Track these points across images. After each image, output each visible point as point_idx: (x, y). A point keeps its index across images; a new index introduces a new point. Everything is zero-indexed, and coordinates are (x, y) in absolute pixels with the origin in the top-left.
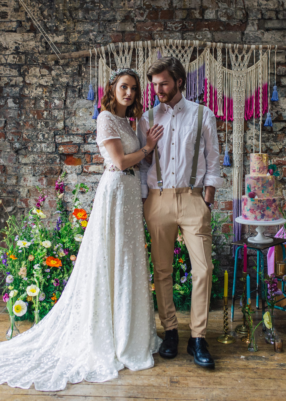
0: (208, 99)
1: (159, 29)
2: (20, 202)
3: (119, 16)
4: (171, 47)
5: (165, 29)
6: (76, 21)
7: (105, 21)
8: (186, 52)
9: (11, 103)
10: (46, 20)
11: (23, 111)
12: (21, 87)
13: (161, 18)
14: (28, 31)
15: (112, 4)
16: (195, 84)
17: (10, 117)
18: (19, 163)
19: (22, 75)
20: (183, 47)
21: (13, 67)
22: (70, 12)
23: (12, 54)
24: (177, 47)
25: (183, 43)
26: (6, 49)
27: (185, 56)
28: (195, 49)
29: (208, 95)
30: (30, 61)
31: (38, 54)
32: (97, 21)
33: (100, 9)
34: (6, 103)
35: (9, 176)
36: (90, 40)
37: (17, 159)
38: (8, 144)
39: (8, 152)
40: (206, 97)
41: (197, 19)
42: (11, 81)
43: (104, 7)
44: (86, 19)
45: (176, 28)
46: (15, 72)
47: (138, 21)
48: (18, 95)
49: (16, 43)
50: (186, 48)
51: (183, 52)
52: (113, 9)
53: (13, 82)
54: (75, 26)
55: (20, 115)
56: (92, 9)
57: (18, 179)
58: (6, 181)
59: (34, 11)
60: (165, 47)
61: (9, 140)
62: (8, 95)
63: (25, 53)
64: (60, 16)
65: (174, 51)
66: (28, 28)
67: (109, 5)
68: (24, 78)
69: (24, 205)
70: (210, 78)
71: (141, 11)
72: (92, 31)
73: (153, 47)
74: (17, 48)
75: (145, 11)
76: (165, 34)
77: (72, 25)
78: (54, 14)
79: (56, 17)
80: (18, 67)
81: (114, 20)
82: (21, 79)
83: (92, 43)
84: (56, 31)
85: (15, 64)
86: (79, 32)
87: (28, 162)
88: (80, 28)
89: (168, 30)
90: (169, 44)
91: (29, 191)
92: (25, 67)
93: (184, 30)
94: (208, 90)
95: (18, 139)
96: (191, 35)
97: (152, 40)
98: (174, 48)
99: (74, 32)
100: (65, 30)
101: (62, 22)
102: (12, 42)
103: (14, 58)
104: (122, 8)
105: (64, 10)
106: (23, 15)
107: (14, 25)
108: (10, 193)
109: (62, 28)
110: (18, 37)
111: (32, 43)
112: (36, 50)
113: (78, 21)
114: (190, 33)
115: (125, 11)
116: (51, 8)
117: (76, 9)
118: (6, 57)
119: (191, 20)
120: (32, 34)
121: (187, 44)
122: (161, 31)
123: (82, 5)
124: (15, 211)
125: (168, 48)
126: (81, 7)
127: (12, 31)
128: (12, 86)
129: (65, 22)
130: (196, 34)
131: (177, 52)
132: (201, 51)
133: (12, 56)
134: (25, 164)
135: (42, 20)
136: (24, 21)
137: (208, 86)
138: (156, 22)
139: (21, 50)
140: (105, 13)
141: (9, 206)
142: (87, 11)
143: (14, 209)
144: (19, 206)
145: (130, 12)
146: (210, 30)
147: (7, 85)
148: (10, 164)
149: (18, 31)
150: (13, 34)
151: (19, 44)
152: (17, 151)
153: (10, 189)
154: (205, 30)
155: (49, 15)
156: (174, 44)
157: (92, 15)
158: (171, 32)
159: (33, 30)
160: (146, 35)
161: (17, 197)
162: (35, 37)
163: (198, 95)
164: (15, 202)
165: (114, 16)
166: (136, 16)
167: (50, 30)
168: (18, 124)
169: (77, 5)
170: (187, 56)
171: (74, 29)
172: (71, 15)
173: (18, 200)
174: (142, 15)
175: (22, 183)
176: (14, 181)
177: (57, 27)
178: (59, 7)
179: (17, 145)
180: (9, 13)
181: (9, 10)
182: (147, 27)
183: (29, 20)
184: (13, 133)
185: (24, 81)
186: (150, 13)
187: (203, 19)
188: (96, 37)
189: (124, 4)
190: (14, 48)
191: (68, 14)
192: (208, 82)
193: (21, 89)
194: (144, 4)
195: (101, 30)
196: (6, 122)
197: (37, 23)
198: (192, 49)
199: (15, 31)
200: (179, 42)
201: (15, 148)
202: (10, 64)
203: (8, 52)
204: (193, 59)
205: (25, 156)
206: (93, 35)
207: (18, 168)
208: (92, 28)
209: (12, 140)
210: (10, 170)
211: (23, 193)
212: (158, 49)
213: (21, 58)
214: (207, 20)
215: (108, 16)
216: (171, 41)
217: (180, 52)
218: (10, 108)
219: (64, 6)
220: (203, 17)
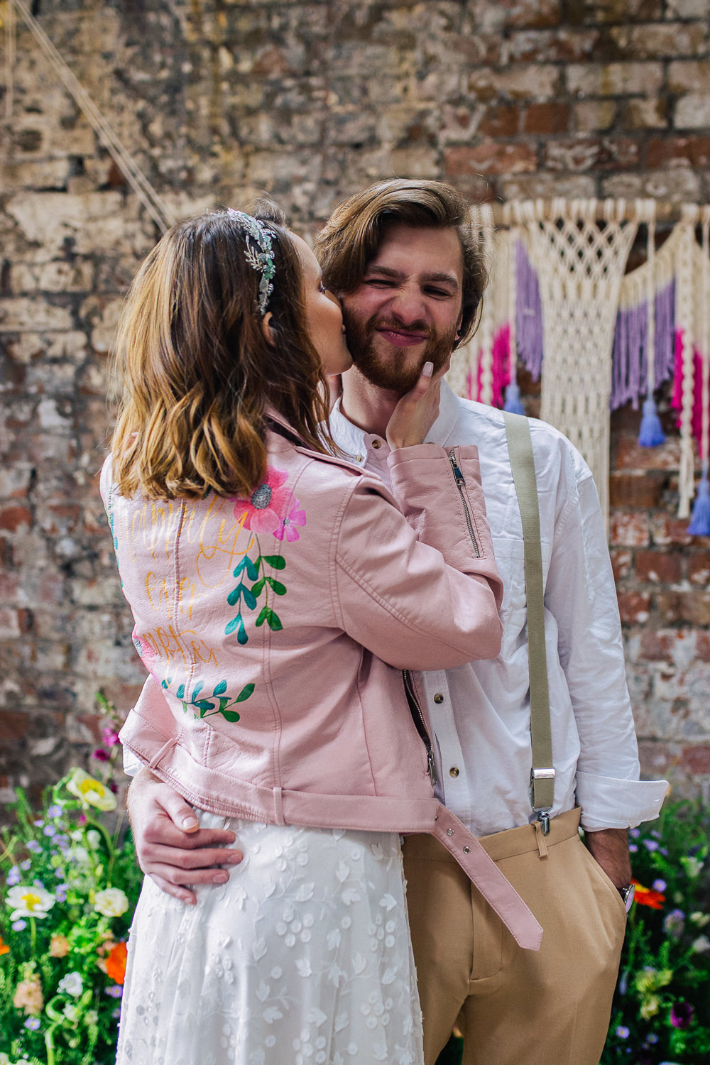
0: (688, 400)
1: (519, 166)
2: (76, 724)
3: (389, 129)
4: (560, 224)
5: (540, 166)
6: (250, 150)
7: (340, 145)
8: (610, 239)
9: (48, 415)
10: (156, 152)
11: (86, 440)
12: (80, 363)
13: (529, 129)
14: (105, 188)
15: (365, 91)
16: (641, 350)
17: (49, 460)
18: (73, 602)
19: (84, 326)
20: (601, 225)
21: (57, 301)
22: (233, 122)
23: (56, 259)
24: (580, 225)
25: (599, 212)
26: (36, 245)
27: (608, 253)
28: (642, 230)
29: (688, 384)
30: (107, 281)
31: (132, 260)
32: (318, 146)
33: (326, 108)
34: (35, 414)
35: (42, 644)
36: (295, 209)
37: (68, 593)
38: (40, 543)
39: (42, 569)
40: (680, 393)
41: (650, 131)
42: (50, 344)
43: (341, 102)
44: (281, 141)
45: (577, 161)
46: (61, 318)
47: (452, 144)
48: (70, 389)
49: (66, 225)
50: (612, 227)
51: (600, 239)
52: (370, 108)
53: (55, 351)
54: (247, 165)
55: (76, 453)
56: (302, 111)
57: (70, 652)
58: (34, 657)
59: (121, 124)
60: (541, 227)
61: (43, 530)
62: (41, 390)
63: (94, 258)
64: (201, 136)
65: (571, 239)
66: (103, 179)
67: (356, 93)
68: (89, 336)
69: (87, 735)
70: (695, 328)
71: (462, 111)
72: (301, 180)
73: (500, 227)
74: (69, 242)
75: (472, 108)
76: (542, 182)
77: (238, 165)
78: (184, 130)
79: (190, 141)
80: (71, 300)
81: (373, 141)
82: (79, 338)
83: (301, 220)
84: (188, 185)
85: (63, 293)
86: (261, 185)
87: (99, 600)
88: (264, 170)
89: (552, 170)
90: (554, 216)
91: (102, 691)
92: (92, 301)
93: (604, 168)
94: (688, 369)
95: (70, 530)
96: (629, 185)
97: (496, 205)
98: (570, 226)
99: (243, 186)
100: (216, 180)
101: (206, 153)
102: (54, 224)
103: (60, 272)
104: (397, 101)
105: (212, 116)
106: (88, 137)
107: (61, 170)
108: (46, 695)
109: (206, 174)
110: (71, 207)
111: (115, 227)
112: (126, 248)
113: (258, 150)
114: (626, 178)
115: (408, 111)
116: (172, 110)
117: (251, 112)
118: (37, 271)
119: (628, 132)
120: (114, 197)
121: (615, 211)
122: (526, 172)
123: (270, 97)
124: (61, 753)
125: (550, 227)
126: (268, 104)
127: (53, 189)
128: (55, 361)
129: (214, 155)
130: (648, 180)
131: (581, 240)
132: (661, 238)
133: (52, 268)
134: (92, 608)
135: (144, 152)
136: (91, 157)
137: (687, 355)
138: (510, 143)
139: (81, 247)
140: (341, 121)
141: (43, 736)
142: (285, 115)
143: (58, 747)
144: (73, 736)
145: (424, 114)
146: (694, 166)
147: (38, 357)
148: (48, 606)
149: (72, 188)
150: (58, 198)
151: (75, 230)
152: (68, 568)
153: (46, 683)
154: (679, 166)
155: (168, 135)
156: (568, 213)
157: (304, 129)
158: (561, 174)
159: (116, 182)
160: (475, 188)
161: (67, 710)
162: (124, 205)
163: (651, 384)
164: (60, 727)
165: (372, 129)
166: (443, 127)
167: (171, 183)
168: (70, 479)
169: (254, 96)
170: (616, 253)
171: (244, 176)
172: (235, 133)
173: (70, 720)
174: (463, 122)
175: (82, 665)
176: (58, 660)
177: (191, 171)
178: (198, 108)
179: (67, 547)
180: (47, 134)
181: (45, 125)
182: (480, 161)
183: (103, 152)
184: (55, 509)
185: (89, 347)
186: (490, 114)
187: (670, 130)
188: (313, 198)
189: (405, 90)
190: (59, 241)
191: (225, 128)
192: (687, 340)
193: (81, 371)
194: (471, 87)
195: (331, 175)
196: (34, 474)
197: (128, 163)
198: (632, 229)
199: (64, 190)
200: (587, 207)
201: (62, 556)
202: (47, 295)
203: (41, 256)
204: (635, 262)
205: (91, 581)
206: (305, 193)
207: (68, 619)
208: (302, 171)
209: (54, 529)
210: (46, 625)
211: (86, 696)
212: (515, 234)
213: (79, 273)
214: (684, 133)
215: (353, 131)
216: (559, 206)
217: (591, 240)
218: (46, 431)
219: (213, 103)
220: (671, 122)
